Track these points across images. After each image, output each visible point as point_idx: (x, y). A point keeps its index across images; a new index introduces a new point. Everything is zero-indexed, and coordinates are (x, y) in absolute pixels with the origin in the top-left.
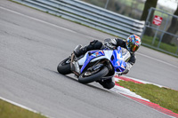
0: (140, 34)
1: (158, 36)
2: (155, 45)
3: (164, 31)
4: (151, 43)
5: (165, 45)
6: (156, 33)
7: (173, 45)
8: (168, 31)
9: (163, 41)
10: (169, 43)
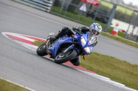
0: (50, 5)
1: (65, 7)
2: (62, 14)
3: (69, 3)
4: (59, 12)
5: (70, 13)
6: (63, 4)
7: (76, 14)
8: (72, 2)
9: (68, 11)
10: (73, 12)
